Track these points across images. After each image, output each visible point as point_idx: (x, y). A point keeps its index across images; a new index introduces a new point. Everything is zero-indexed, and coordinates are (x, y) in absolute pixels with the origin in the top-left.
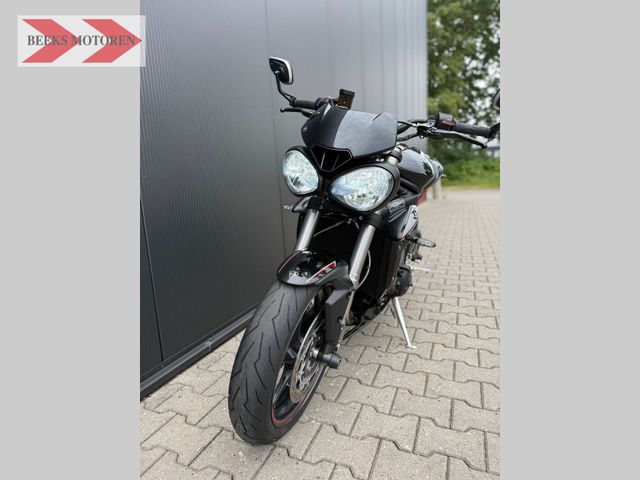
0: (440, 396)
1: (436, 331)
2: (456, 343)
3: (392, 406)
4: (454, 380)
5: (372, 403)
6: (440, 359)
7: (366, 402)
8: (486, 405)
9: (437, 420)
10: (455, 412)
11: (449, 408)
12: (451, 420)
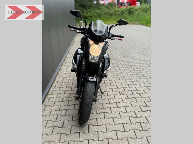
0: (119, 124)
1: (109, 103)
2: (117, 106)
3: (107, 130)
4: (121, 118)
5: (101, 130)
6: (115, 112)
7: (98, 131)
8: (132, 123)
9: (121, 130)
10: (125, 127)
11: (123, 126)
12: (124, 129)
